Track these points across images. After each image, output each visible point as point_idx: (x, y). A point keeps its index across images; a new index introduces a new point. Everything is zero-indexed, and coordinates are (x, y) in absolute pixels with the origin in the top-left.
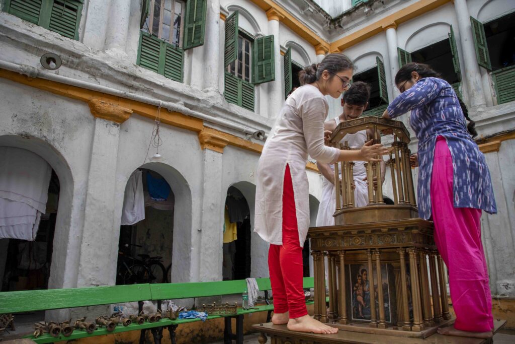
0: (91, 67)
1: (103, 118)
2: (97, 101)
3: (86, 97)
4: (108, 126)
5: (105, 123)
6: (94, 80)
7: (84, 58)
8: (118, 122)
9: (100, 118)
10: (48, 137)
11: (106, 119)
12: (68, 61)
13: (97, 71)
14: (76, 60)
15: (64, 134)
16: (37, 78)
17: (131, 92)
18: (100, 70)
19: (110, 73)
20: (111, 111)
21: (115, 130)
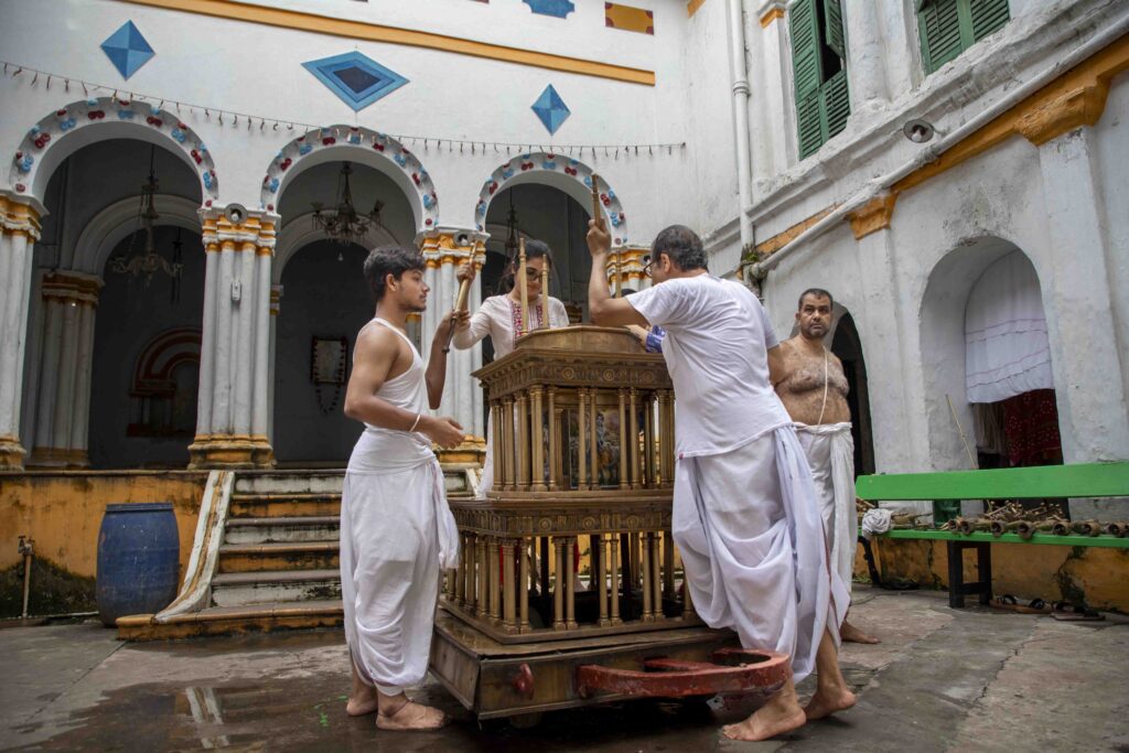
0: (994, 71)
1: (1049, 139)
2: (1023, 122)
3: (1007, 127)
4: (1061, 148)
5: (1055, 146)
6: (1014, 84)
7: (975, 71)
8: (1077, 125)
9: (1044, 142)
10: (988, 228)
11: (1053, 138)
12: (965, 95)
13: (1007, 68)
14: (970, 85)
15: (1009, 208)
16: (940, 156)
18: (1007, 63)
19: (1023, 51)
21: (1076, 146)
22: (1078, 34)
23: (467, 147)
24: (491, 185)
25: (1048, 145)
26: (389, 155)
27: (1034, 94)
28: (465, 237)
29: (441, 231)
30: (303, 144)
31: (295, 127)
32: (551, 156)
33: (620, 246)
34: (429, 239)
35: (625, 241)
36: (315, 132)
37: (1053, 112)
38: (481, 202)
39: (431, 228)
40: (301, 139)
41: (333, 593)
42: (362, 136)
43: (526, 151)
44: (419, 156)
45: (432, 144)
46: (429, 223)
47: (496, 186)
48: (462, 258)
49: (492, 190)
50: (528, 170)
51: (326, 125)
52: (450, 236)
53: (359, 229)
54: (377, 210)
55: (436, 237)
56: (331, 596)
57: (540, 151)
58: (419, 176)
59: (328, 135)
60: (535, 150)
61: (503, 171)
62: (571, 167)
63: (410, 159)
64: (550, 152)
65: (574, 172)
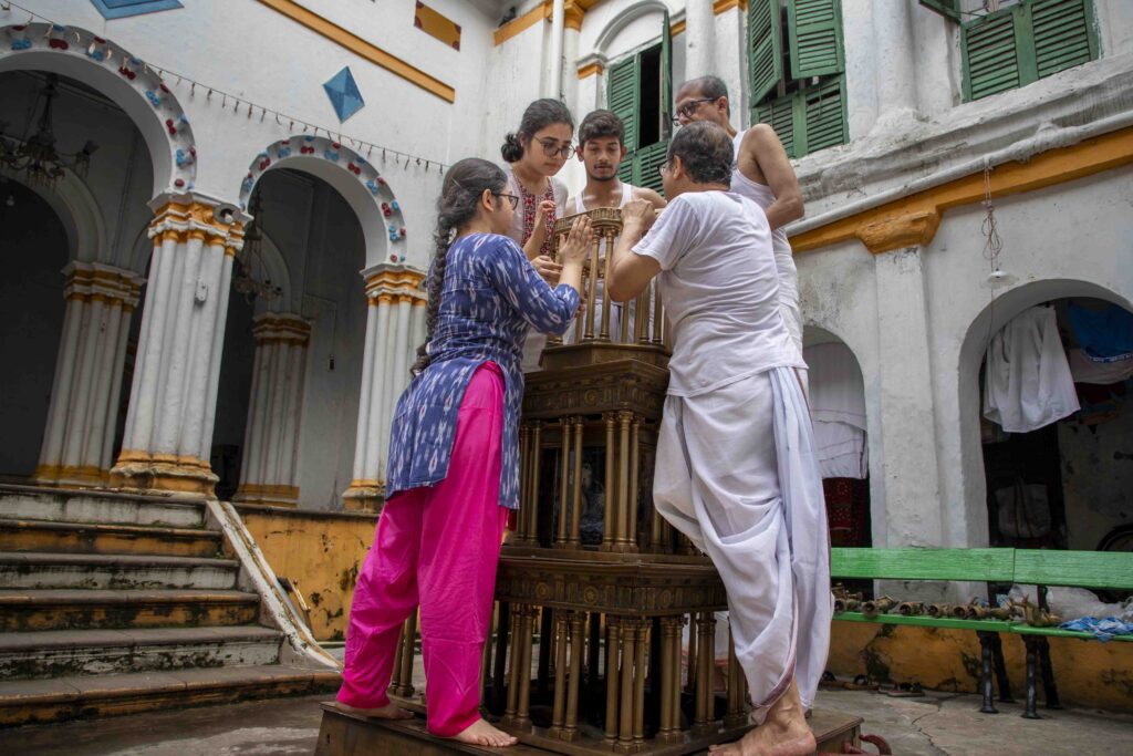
0: (842, 179)
1: (886, 250)
2: (866, 229)
3: (847, 231)
4: (897, 260)
5: (891, 257)
6: (858, 194)
7: (825, 174)
9: (881, 252)
10: (816, 319)
11: (891, 249)
12: (809, 193)
13: (854, 179)
14: (817, 184)
15: (837, 304)
17: (928, 174)
18: (856, 174)
19: (873, 167)
20: (888, 233)
21: (912, 260)
22: (923, 166)
23: (244, 107)
24: (264, 159)
25: (885, 255)
26: (140, 88)
27: (876, 208)
28: (230, 212)
29: (195, 198)
30: (20, 36)
31: (12, 9)
32: (337, 146)
33: (396, 264)
34: (176, 204)
35: (403, 260)
36: (44, 27)
37: (897, 227)
38: (250, 176)
39: (181, 192)
40: (19, 28)
41: (42, 669)
42: (110, 53)
43: (310, 132)
44: (182, 101)
45: (201, 92)
46: (179, 184)
47: (268, 162)
48: (217, 236)
49: (263, 166)
50: (308, 155)
51: (62, 23)
52: (207, 207)
53: (52, 170)
54: (86, 152)
55: (187, 204)
56: (38, 673)
57: (325, 135)
58: (176, 124)
59: (60, 36)
60: (321, 134)
61: (279, 148)
62: (356, 164)
63: (168, 99)
64: (337, 141)
65: (358, 171)
